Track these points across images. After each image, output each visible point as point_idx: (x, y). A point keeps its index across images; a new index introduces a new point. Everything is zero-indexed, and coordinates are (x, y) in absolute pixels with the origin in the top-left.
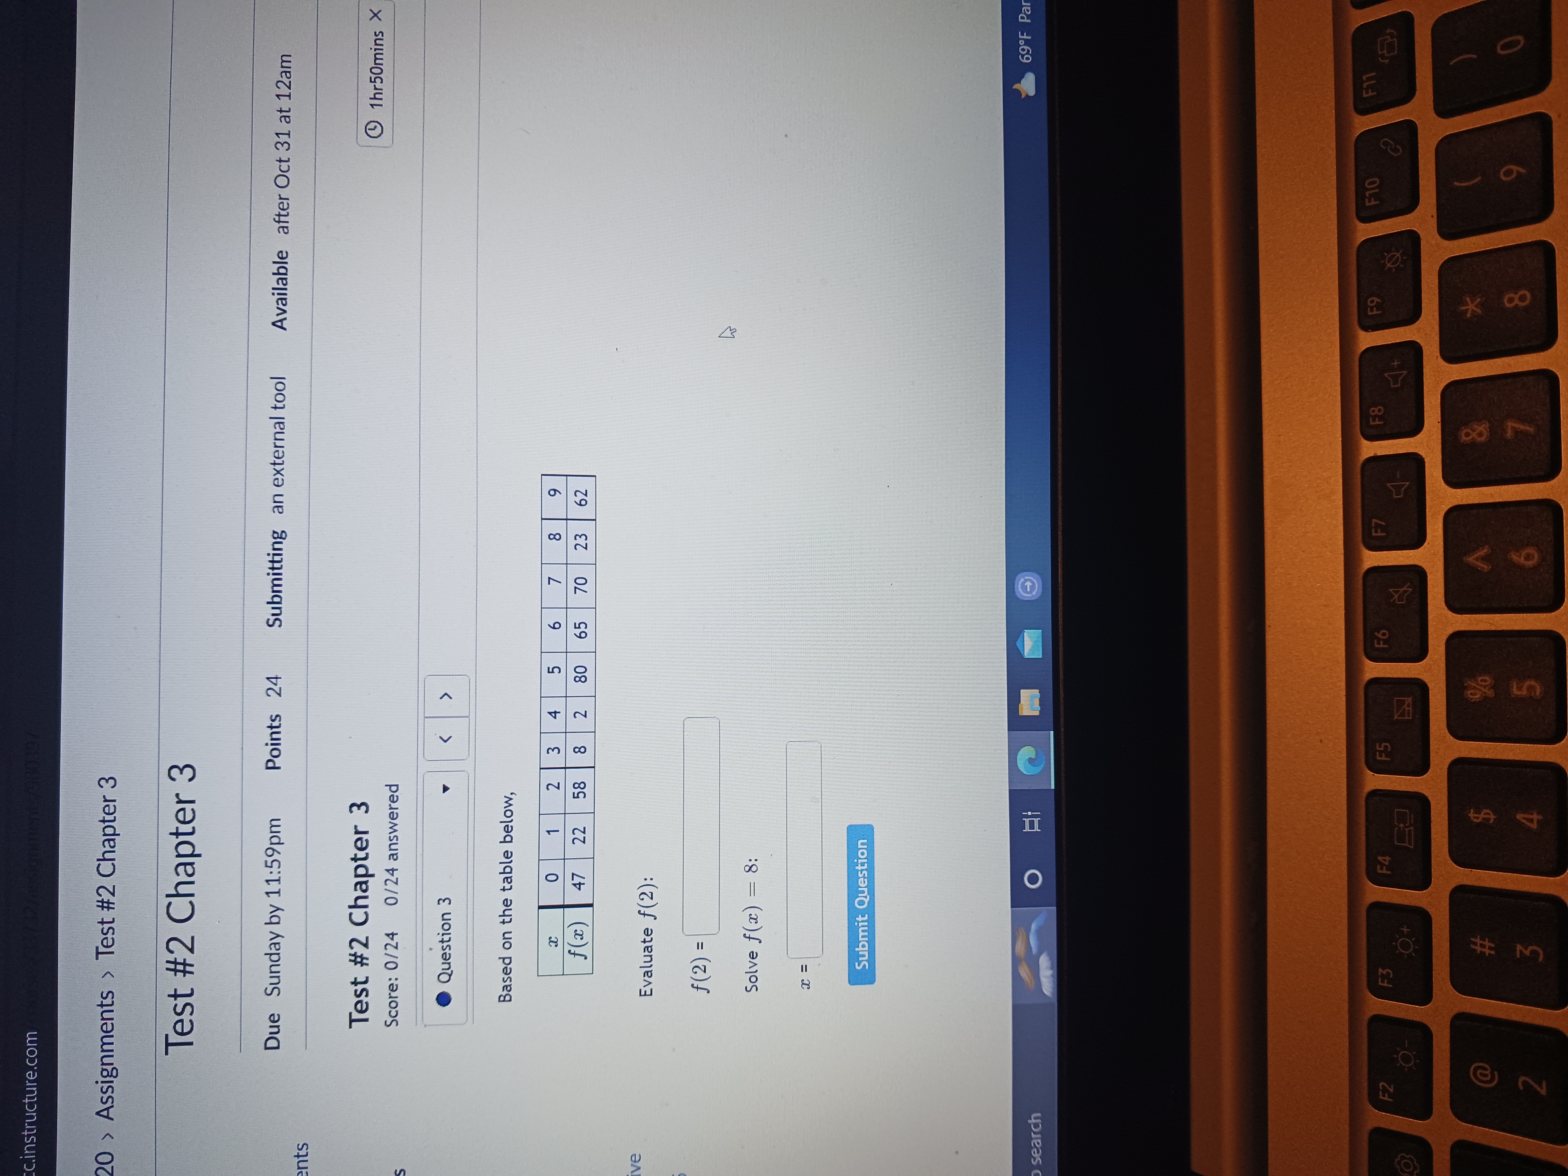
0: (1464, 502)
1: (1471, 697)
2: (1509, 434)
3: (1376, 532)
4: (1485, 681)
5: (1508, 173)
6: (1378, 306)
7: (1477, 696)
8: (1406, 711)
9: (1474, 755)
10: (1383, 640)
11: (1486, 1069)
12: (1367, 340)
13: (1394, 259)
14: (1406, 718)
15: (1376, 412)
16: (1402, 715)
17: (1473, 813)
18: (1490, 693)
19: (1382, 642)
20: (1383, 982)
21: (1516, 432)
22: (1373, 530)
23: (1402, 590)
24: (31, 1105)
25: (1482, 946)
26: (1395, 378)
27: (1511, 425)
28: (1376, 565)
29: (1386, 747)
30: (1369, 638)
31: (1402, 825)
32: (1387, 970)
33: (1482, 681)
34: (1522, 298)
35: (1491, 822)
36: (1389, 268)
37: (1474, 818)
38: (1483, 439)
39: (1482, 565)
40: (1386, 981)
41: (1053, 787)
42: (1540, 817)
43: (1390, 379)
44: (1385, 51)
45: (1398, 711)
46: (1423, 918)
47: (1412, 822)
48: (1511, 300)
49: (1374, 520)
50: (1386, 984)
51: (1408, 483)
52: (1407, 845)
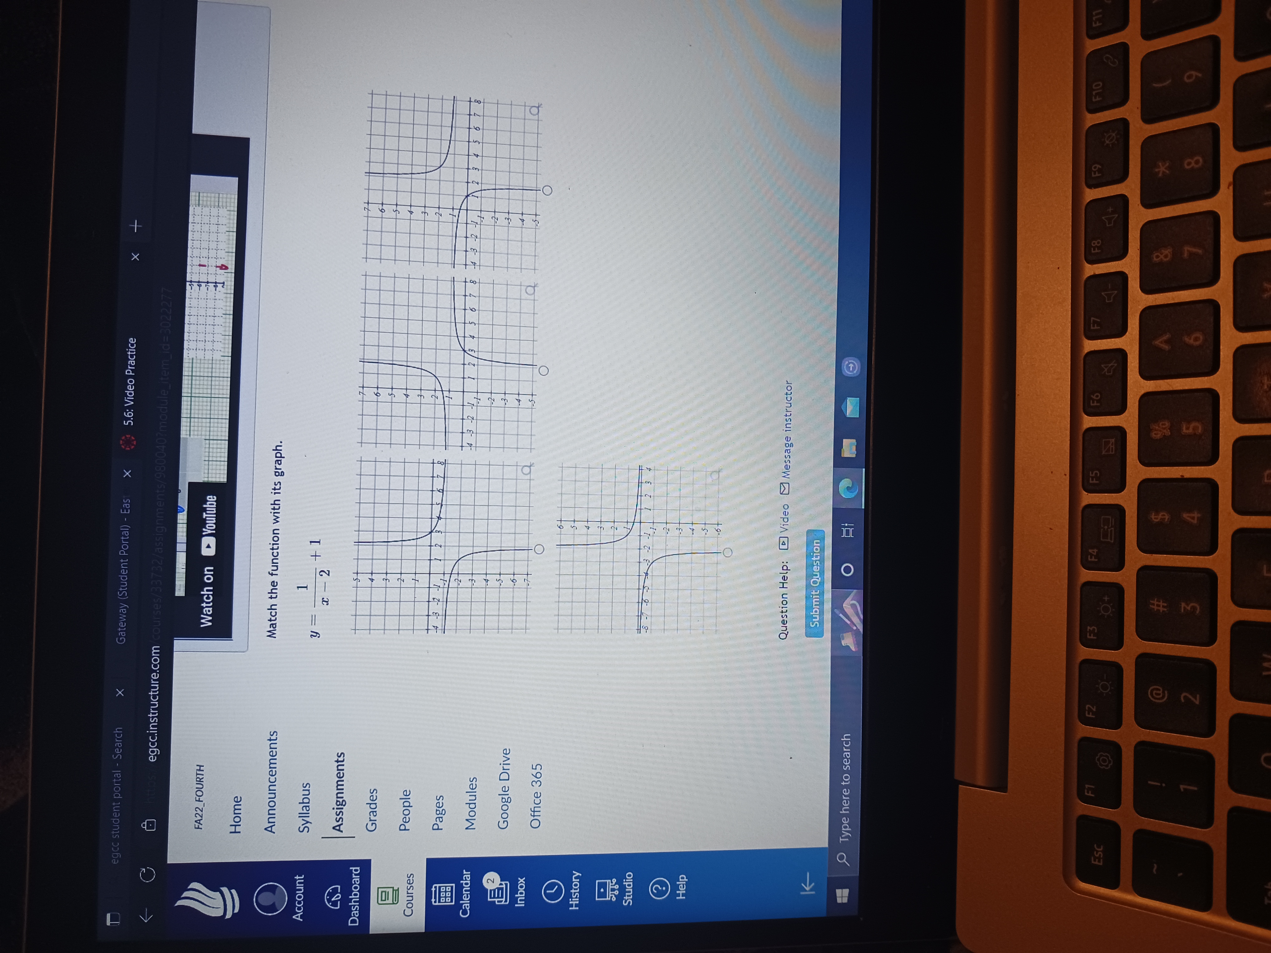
0: (1154, 304)
1: (1156, 436)
2: (1186, 255)
3: (1094, 326)
4: (1165, 424)
5: (1190, 77)
6: (1100, 171)
7: (1159, 436)
9: (1156, 476)
10: (1096, 400)
11: (1159, 690)
12: (1092, 194)
13: (1111, 138)
14: (1111, 453)
15: (1096, 244)
16: (1108, 451)
17: (1154, 515)
18: (1168, 433)
19: (1095, 402)
20: (1090, 635)
21: (1191, 254)
22: (1092, 325)
23: (1110, 365)
24: (154, 697)
25: (1159, 606)
26: (1110, 219)
27: (1187, 249)
28: (1092, 349)
29: (1096, 474)
30: (1087, 399)
31: (1106, 527)
32: (1093, 627)
33: (1163, 424)
34: (1197, 162)
35: (1166, 520)
36: (1108, 144)
37: (1155, 518)
38: (1168, 260)
39: (1165, 346)
40: (1092, 635)
41: (863, 508)
42: (1199, 515)
43: (1106, 221)
45: (1105, 449)
46: (1118, 590)
47: (1113, 524)
48: (1189, 164)
49: (1092, 318)
50: (1092, 637)
51: (1116, 292)
52: (1109, 540)
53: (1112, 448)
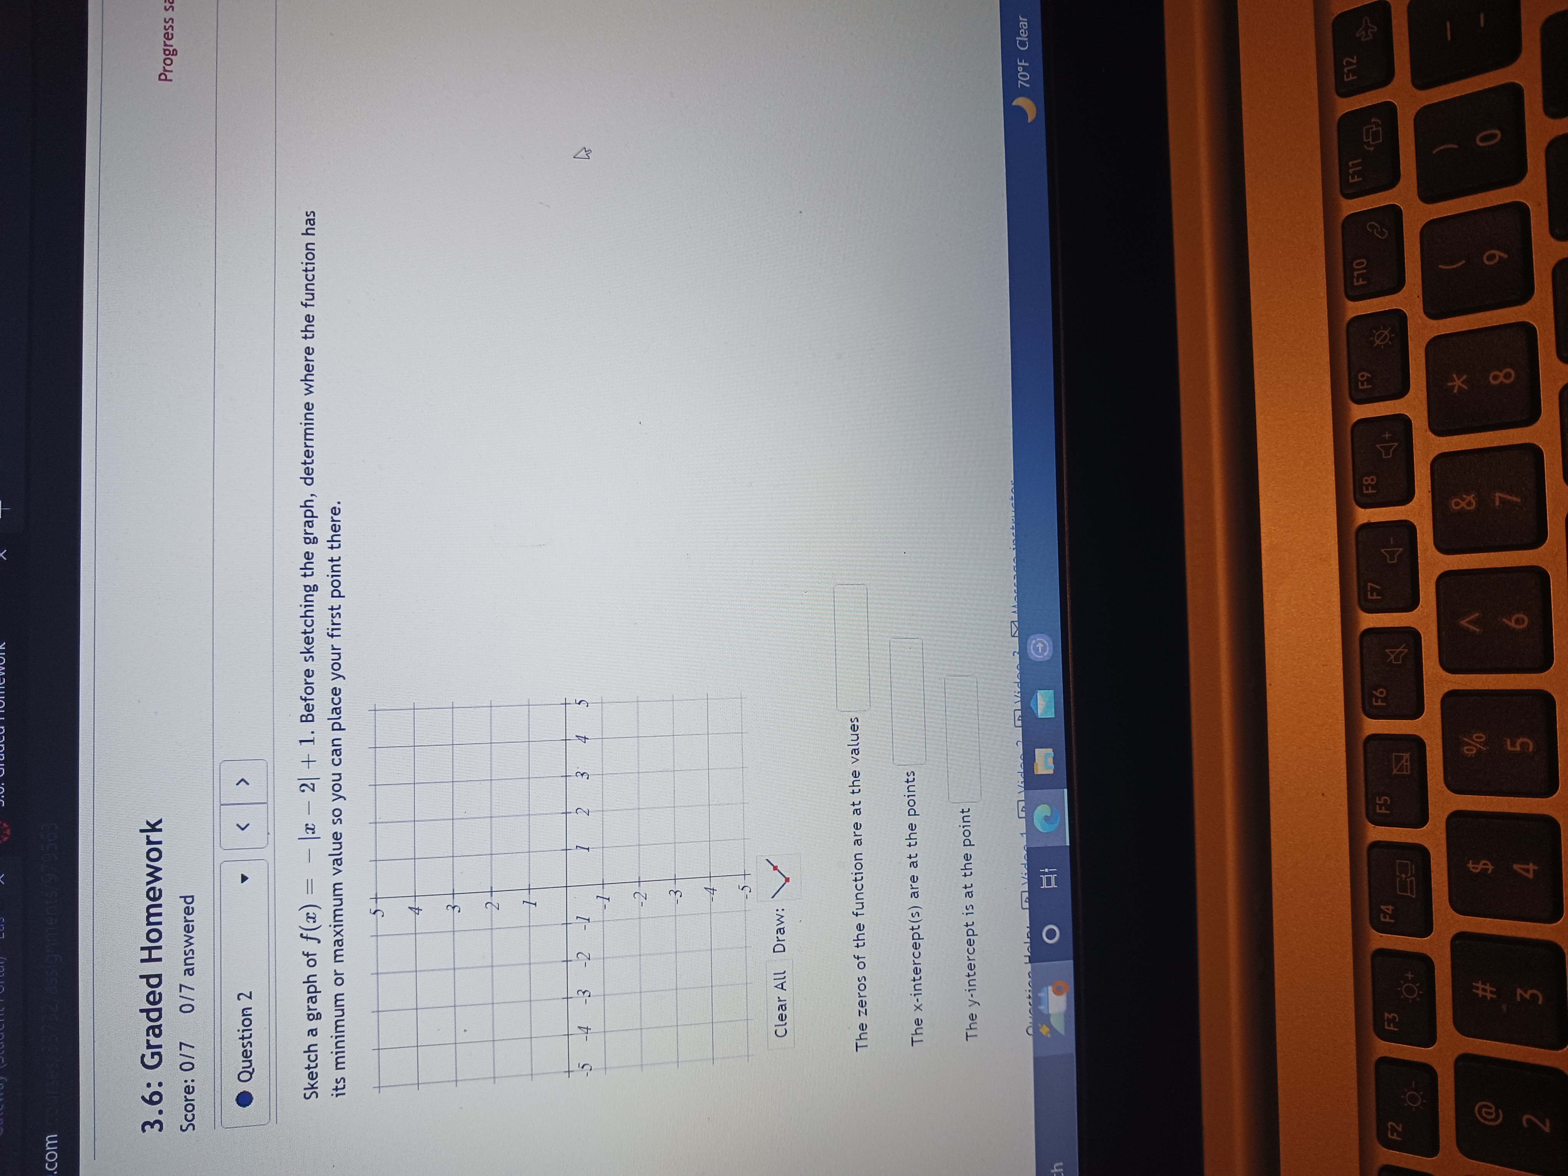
0: (1455, 568)
1: (1467, 753)
2: (1497, 504)
3: (1372, 595)
4: (1480, 738)
5: (1491, 257)
6: (1369, 381)
7: (1472, 752)
8: (1405, 767)
9: (1471, 808)
10: (1380, 698)
11: (1490, 1108)
12: (1359, 412)
14: (1405, 773)
15: (1369, 482)
16: (1401, 770)
17: (1472, 864)
18: (1485, 750)
19: (1379, 700)
20: (1389, 1026)
21: (1504, 502)
22: (1369, 593)
23: (1398, 650)
25: (1484, 990)
26: (1387, 449)
27: (1497, 495)
28: (1372, 625)
29: (1386, 800)
30: (1367, 696)
31: (1403, 876)
32: (1393, 1014)
33: (1477, 737)
34: (1507, 376)
35: (1490, 872)
36: (1378, 345)
37: (1473, 868)
38: (1472, 508)
39: (1475, 629)
40: (1392, 1025)
41: (1068, 844)
42: (1536, 868)
43: (1381, 450)
44: (1370, 140)
45: (1396, 767)
46: (1425, 963)
47: (1414, 873)
48: (1496, 377)
49: (1369, 584)
50: (1392, 1028)
51: (1401, 549)
52: (1409, 894)
53: (1407, 766)
